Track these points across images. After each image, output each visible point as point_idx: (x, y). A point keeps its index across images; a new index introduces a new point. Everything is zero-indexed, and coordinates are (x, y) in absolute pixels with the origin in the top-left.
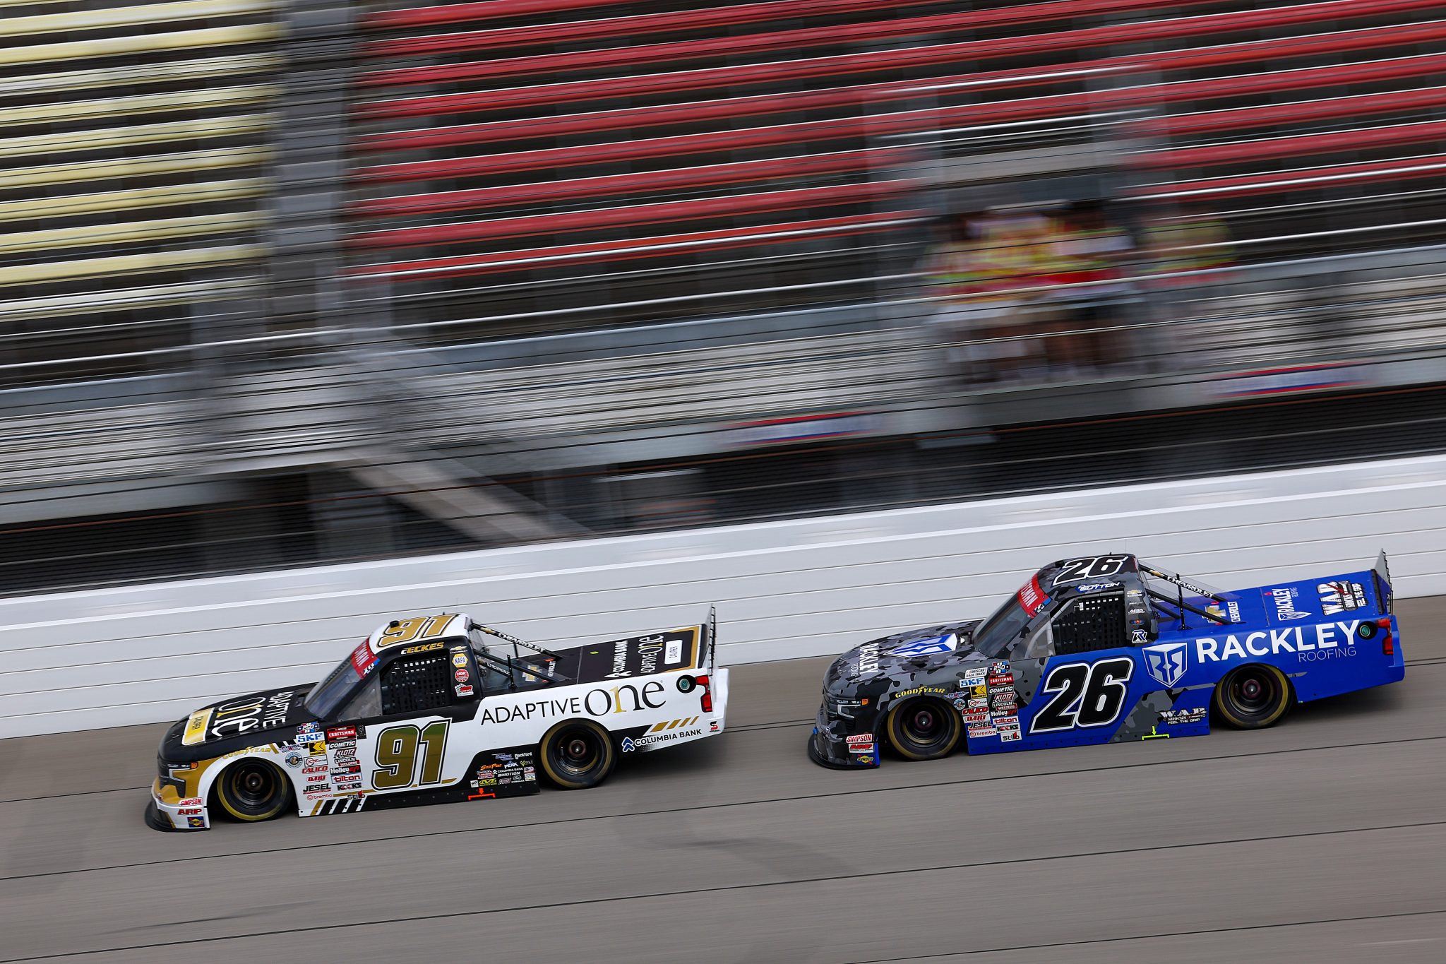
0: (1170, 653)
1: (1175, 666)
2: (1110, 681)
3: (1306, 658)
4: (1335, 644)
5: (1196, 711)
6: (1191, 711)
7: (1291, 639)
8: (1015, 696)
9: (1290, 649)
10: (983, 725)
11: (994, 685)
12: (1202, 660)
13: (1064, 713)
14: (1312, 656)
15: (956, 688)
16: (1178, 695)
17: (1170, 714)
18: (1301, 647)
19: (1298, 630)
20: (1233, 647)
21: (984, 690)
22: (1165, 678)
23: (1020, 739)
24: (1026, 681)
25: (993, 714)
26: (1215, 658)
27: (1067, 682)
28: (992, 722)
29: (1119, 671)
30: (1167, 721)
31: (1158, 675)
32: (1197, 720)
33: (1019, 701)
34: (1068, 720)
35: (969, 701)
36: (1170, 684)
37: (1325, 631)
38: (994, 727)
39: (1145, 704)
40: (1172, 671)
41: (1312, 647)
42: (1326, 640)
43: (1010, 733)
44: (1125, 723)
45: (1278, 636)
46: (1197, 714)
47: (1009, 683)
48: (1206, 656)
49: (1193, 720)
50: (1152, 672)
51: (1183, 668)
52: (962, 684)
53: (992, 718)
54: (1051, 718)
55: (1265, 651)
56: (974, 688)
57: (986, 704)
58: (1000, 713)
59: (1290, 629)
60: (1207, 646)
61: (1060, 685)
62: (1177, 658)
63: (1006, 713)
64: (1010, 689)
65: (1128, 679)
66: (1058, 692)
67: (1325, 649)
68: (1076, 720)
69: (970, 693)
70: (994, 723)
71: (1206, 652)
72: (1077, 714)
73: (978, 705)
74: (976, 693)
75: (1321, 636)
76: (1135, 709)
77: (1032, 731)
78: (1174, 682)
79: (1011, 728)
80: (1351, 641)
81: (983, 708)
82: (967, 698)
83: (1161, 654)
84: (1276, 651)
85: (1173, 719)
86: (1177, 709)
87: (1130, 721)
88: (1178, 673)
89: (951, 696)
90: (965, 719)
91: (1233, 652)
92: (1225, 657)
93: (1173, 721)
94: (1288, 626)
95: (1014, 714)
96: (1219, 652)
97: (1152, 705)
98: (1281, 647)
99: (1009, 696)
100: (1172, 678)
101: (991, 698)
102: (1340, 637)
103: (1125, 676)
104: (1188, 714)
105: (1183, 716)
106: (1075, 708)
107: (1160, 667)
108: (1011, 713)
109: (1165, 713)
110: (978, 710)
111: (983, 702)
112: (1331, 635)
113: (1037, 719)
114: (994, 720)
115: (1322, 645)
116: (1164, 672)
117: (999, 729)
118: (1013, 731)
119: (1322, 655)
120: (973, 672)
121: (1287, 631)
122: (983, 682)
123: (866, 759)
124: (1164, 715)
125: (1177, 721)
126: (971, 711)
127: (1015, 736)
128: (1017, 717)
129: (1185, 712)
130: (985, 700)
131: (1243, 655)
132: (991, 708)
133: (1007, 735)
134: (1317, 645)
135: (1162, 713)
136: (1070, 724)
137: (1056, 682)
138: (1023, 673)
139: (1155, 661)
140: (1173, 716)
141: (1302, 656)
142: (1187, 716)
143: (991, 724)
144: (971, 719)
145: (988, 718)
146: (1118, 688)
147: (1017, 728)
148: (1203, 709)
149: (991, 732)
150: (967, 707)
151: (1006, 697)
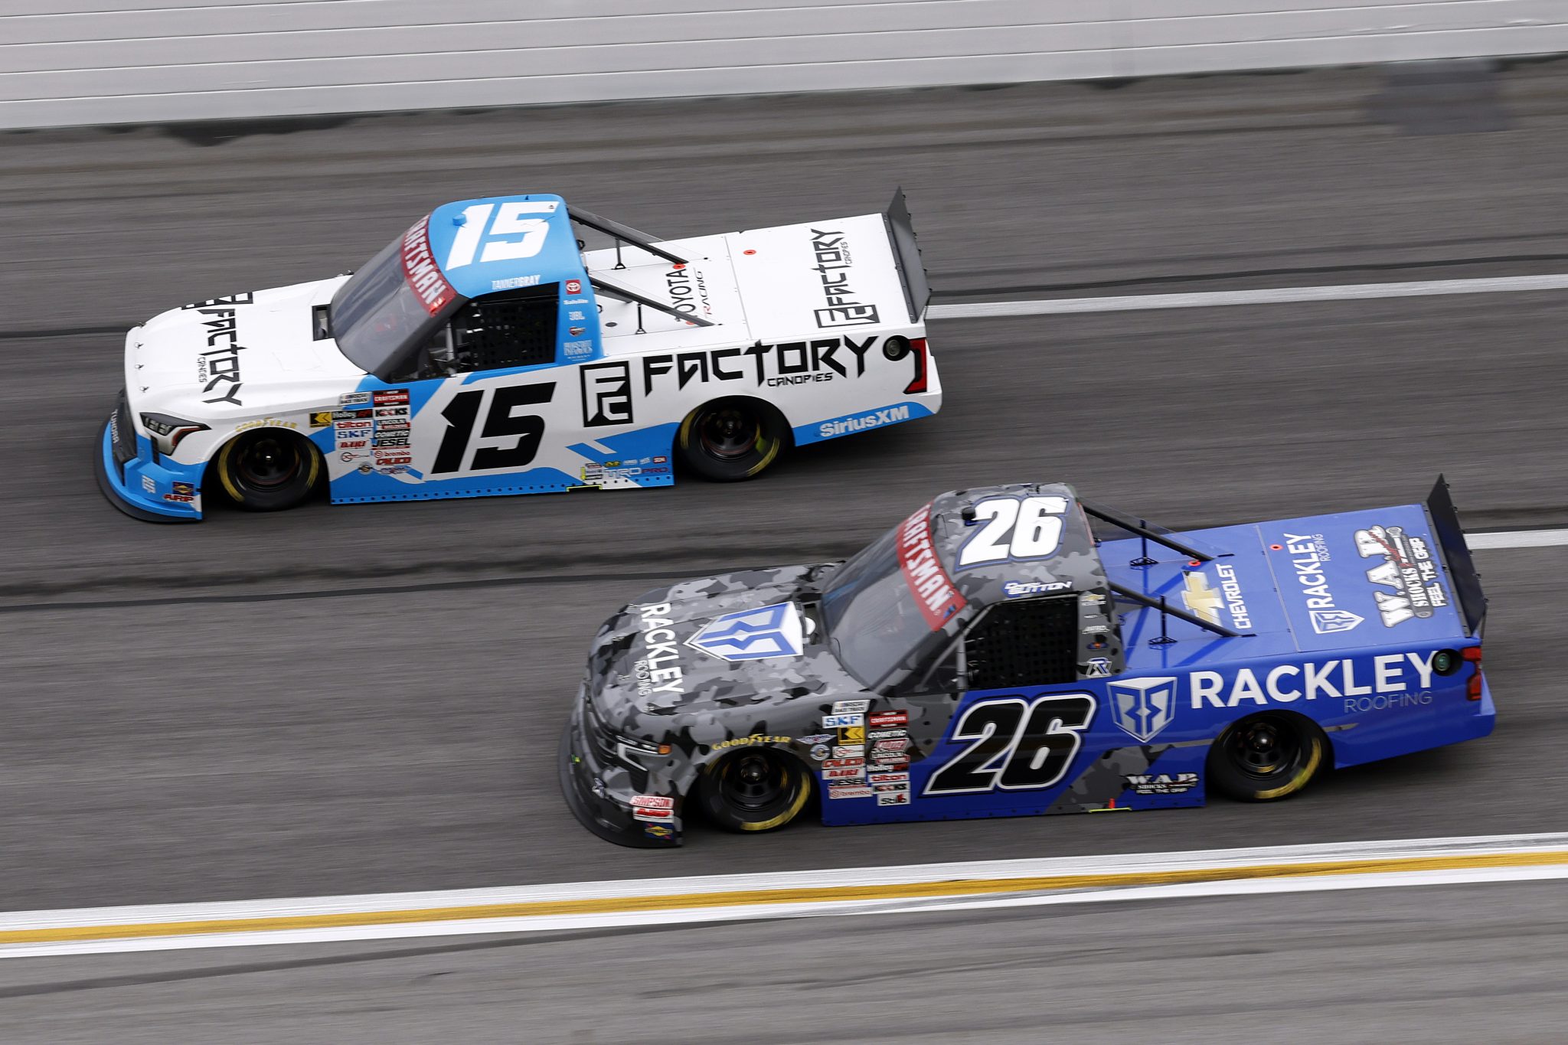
0: (1150, 691)
1: (1155, 711)
2: (1057, 727)
3: (1355, 707)
4: (1401, 687)
5: (1182, 777)
6: (1174, 779)
7: (1336, 678)
8: (907, 741)
9: (1333, 692)
10: (853, 783)
11: (877, 727)
12: (1197, 704)
13: (980, 770)
14: (1365, 704)
15: (818, 729)
16: (1159, 754)
17: (1142, 780)
18: (1351, 690)
19: (1348, 665)
20: (1246, 688)
21: (861, 733)
22: (1139, 729)
23: (908, 803)
24: (927, 723)
25: (871, 768)
26: (1218, 703)
27: (990, 728)
28: (866, 779)
29: (1072, 713)
30: (1137, 789)
31: (1128, 724)
32: (1182, 790)
33: (913, 752)
34: (986, 779)
35: (835, 748)
36: (1145, 737)
37: (1389, 666)
38: (870, 785)
39: (1107, 763)
40: (1150, 718)
41: (1366, 690)
42: (1390, 680)
43: (893, 795)
44: (1071, 787)
45: (1317, 671)
46: (1183, 782)
47: (900, 725)
48: (1204, 699)
49: (1176, 790)
50: (1120, 720)
51: (1168, 716)
52: (827, 722)
53: (868, 773)
54: (961, 775)
55: (1295, 695)
56: (845, 730)
57: (861, 754)
58: (881, 768)
59: (1336, 662)
60: (1207, 684)
61: (979, 731)
62: (1160, 700)
63: (891, 767)
64: (901, 733)
65: (1084, 727)
66: (972, 742)
67: (1386, 694)
68: (997, 780)
69: (839, 736)
70: (871, 781)
71: (1206, 692)
72: (1000, 772)
73: (848, 755)
74: (846, 738)
75: (1381, 673)
76: (1090, 770)
77: (927, 792)
78: (1152, 735)
79: (897, 787)
80: (1426, 683)
81: (855, 759)
82: (833, 743)
83: (1134, 693)
84: (1311, 695)
85: (1145, 787)
86: (1153, 774)
87: (1079, 786)
88: (1159, 722)
89: (807, 740)
90: (826, 775)
91: (1247, 695)
92: (1233, 702)
93: (1145, 790)
94: (1333, 659)
95: (904, 769)
96: (1224, 695)
97: (1116, 766)
98: (1319, 690)
99: (897, 744)
100: (1149, 729)
101: (870, 746)
102: (1409, 673)
103: (1080, 722)
104: (1170, 781)
105: (1161, 783)
106: (998, 764)
107: (1133, 713)
108: (898, 768)
109: (1134, 777)
110: (848, 762)
111: (857, 751)
112: (1398, 672)
113: (939, 776)
114: (871, 776)
115: (1382, 687)
116: (1138, 719)
117: (877, 789)
118: (899, 792)
119: (1380, 701)
120: (847, 705)
121: (1331, 665)
122: (860, 722)
123: (659, 833)
124: (1133, 780)
125: (1153, 790)
126: (837, 764)
127: (900, 798)
128: (906, 774)
129: (1165, 779)
130: (861, 748)
131: (1261, 700)
132: (868, 759)
133: (887, 796)
134: (1374, 689)
135: (1129, 778)
136: (987, 785)
137: (974, 725)
138: (925, 710)
139: (1125, 703)
140: (1147, 784)
141: (1350, 703)
142: (1167, 784)
143: (864, 782)
144: (836, 774)
145: (861, 774)
146: (1068, 740)
147: (904, 788)
148: (1193, 775)
149: (866, 792)
150: (831, 757)
151: (893, 747)
